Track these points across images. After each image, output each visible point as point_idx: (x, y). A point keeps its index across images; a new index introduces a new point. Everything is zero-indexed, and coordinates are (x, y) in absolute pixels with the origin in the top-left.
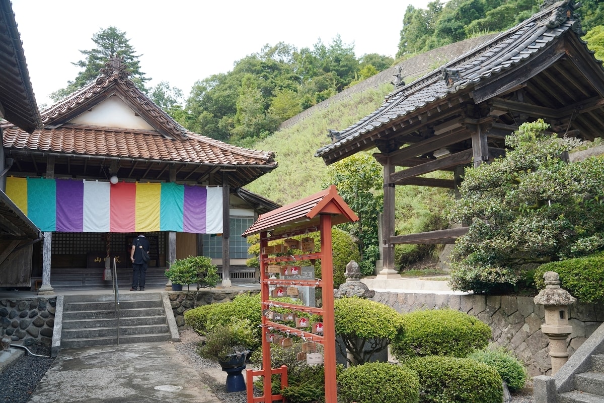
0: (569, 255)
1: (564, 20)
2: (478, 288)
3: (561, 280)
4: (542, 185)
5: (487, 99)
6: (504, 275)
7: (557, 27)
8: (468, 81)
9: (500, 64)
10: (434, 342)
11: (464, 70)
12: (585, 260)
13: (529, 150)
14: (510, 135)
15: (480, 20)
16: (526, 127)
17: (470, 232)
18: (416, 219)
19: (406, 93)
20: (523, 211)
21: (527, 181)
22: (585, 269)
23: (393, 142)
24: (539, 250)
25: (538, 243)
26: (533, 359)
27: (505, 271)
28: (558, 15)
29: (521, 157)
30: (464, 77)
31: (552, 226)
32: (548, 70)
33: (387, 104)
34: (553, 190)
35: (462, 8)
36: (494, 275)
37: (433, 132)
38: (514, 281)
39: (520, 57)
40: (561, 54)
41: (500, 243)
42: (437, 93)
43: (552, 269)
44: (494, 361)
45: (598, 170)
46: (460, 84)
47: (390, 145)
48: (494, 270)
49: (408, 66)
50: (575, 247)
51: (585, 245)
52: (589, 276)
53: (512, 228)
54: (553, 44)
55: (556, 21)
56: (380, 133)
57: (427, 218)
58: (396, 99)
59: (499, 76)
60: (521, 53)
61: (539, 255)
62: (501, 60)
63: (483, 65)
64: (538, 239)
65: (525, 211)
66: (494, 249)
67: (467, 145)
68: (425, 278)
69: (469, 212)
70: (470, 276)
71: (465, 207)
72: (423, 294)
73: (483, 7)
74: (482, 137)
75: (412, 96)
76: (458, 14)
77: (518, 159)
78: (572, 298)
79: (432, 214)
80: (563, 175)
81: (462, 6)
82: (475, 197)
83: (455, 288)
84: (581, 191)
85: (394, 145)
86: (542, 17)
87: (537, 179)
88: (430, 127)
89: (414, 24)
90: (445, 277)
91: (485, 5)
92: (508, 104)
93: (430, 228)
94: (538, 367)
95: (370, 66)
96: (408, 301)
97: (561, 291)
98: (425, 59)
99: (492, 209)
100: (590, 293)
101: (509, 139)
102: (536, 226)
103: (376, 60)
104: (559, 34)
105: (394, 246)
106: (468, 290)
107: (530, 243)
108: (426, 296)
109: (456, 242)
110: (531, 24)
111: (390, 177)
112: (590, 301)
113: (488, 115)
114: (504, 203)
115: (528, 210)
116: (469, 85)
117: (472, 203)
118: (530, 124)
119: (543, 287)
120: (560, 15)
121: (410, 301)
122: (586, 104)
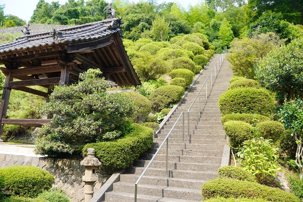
0: (101, 140)
1: (116, 27)
2: (50, 154)
3: (96, 152)
4: (94, 101)
5: (74, 52)
6: (66, 148)
7: (112, 29)
8: (66, 40)
9: (84, 37)
10: (18, 187)
11: (65, 34)
12: (108, 143)
13: (91, 83)
14: (82, 73)
15: (76, 19)
16: (91, 70)
17: (51, 122)
18: (22, 111)
19: (29, 39)
20: (82, 114)
21: (87, 98)
22: (108, 148)
23: (15, 64)
24: (87, 136)
25: (87, 132)
26: (75, 194)
27: (67, 146)
28: (114, 24)
29: (86, 85)
30: (64, 37)
31: (95, 124)
32: (104, 48)
33: (16, 42)
34: (99, 105)
35: (68, 10)
36: (61, 147)
37: (41, 63)
38: (71, 152)
39: (94, 37)
40: (112, 42)
41: (67, 130)
42: (47, 41)
43: (92, 147)
44: (54, 198)
45: (121, 99)
46: (61, 40)
47: (13, 65)
48: (62, 145)
49: (34, 28)
50: (105, 136)
51: (109, 136)
52: (109, 151)
53: (75, 122)
54: (109, 36)
55: (113, 26)
56: (8, 56)
57: (28, 111)
58: (22, 40)
59: (82, 42)
60: (95, 35)
61: (86, 138)
62: (84, 35)
63: (75, 34)
64: (87, 130)
65: (83, 114)
66: (63, 133)
67: (58, 75)
68: (20, 145)
69: (53, 110)
70: (47, 147)
71: (51, 107)
72: (17, 156)
73: (79, 14)
74: (67, 72)
75: (32, 41)
76: (66, 12)
77: (84, 86)
78: (100, 162)
79: (31, 109)
80: (105, 98)
81: (69, 9)
82: (58, 102)
83: (38, 153)
84: (112, 108)
85: (15, 65)
86: (107, 22)
87: (92, 98)
88: (39, 60)
89: (42, 9)
90: (32, 146)
91: (80, 13)
92: (83, 59)
93: (29, 117)
94: (77, 199)
95: (12, 21)
96: (7, 159)
97: (95, 159)
98: (44, 28)
99: (66, 110)
100: (108, 160)
101: (81, 75)
102: (88, 123)
103: (17, 20)
104: (113, 32)
105: (4, 125)
106: (45, 154)
107: (83, 132)
108: (18, 156)
109: (42, 126)
110: (102, 24)
111: (9, 83)
112: (108, 164)
113: (72, 62)
114: (73, 108)
115: (84, 114)
116: (66, 42)
117: (56, 105)
118: (93, 70)
119: (86, 156)
120: (115, 24)
121: (8, 159)
122: (117, 69)
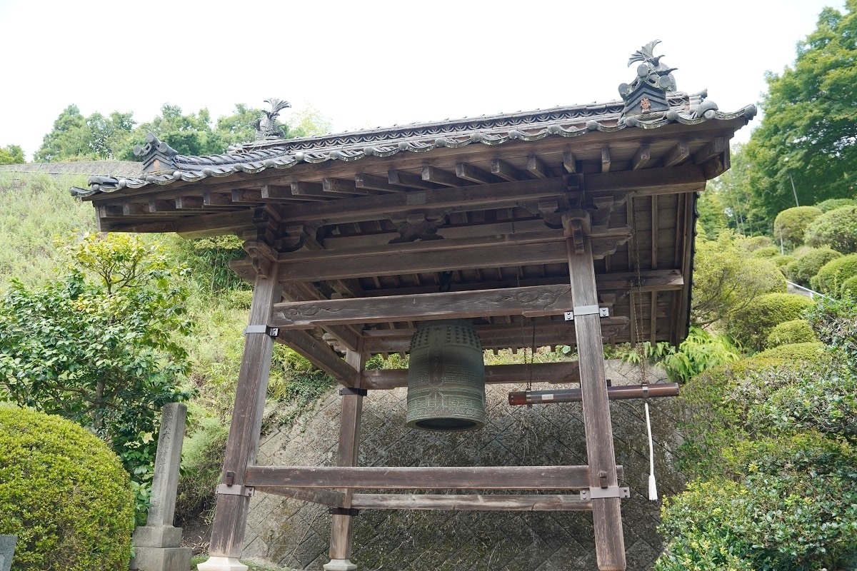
23: (300, 230)
35: (171, 136)
85: (298, 238)
88: (431, 218)
111: (274, 311)
122: (651, 277)
